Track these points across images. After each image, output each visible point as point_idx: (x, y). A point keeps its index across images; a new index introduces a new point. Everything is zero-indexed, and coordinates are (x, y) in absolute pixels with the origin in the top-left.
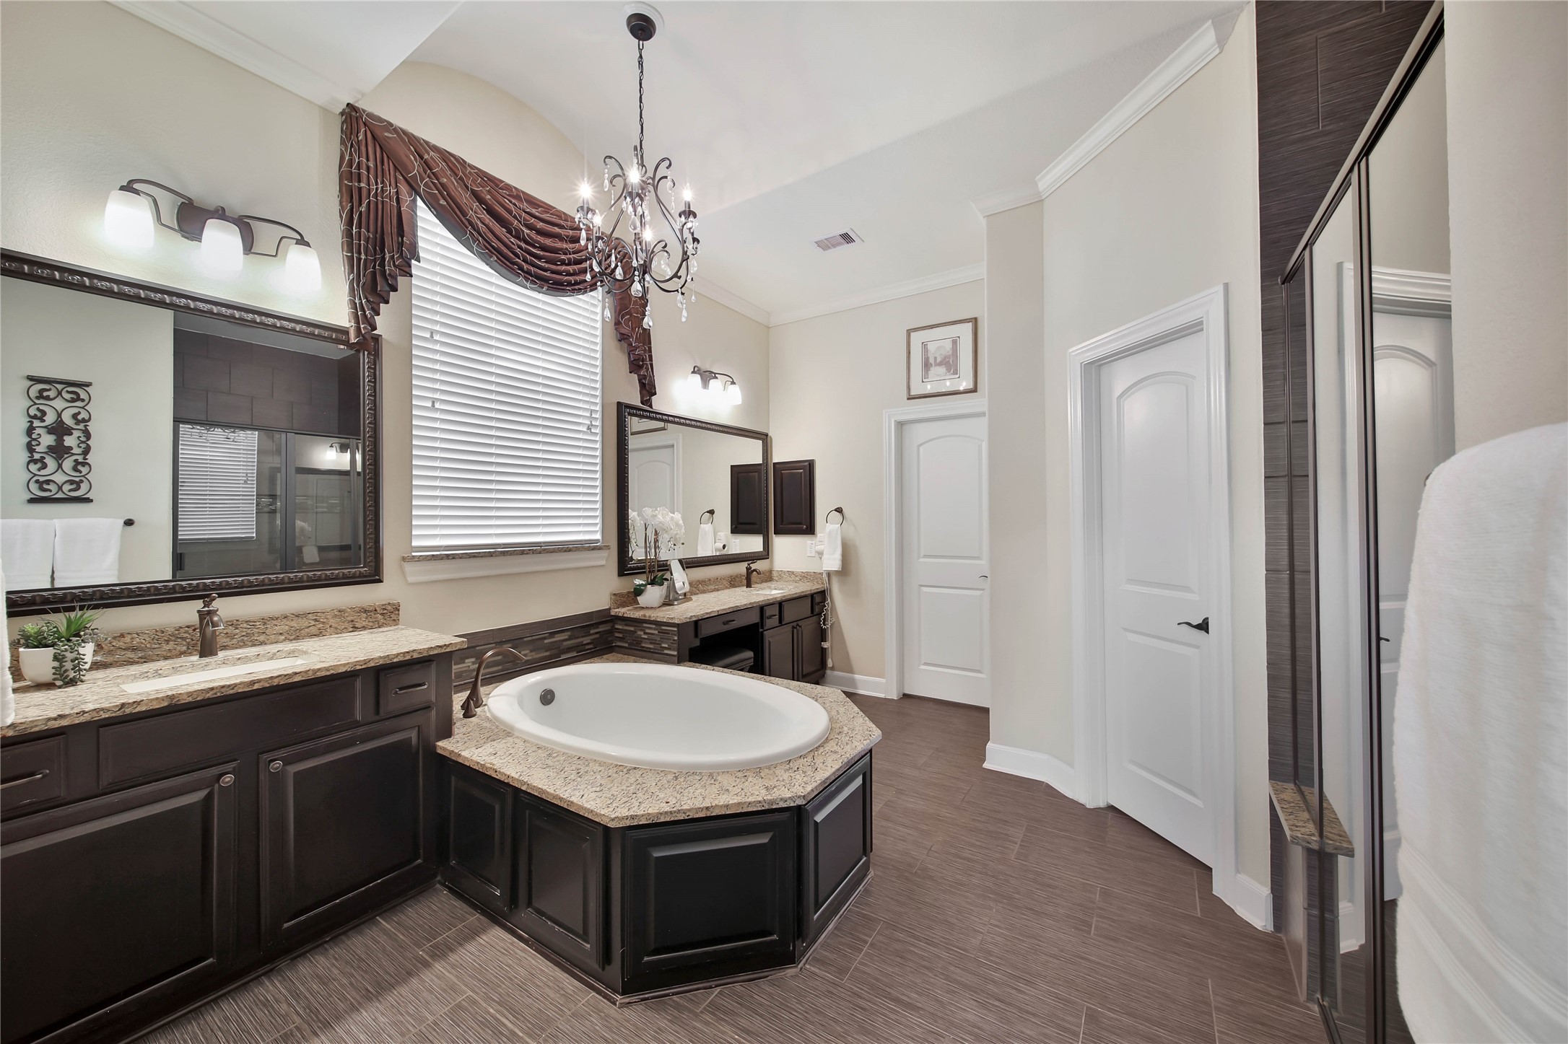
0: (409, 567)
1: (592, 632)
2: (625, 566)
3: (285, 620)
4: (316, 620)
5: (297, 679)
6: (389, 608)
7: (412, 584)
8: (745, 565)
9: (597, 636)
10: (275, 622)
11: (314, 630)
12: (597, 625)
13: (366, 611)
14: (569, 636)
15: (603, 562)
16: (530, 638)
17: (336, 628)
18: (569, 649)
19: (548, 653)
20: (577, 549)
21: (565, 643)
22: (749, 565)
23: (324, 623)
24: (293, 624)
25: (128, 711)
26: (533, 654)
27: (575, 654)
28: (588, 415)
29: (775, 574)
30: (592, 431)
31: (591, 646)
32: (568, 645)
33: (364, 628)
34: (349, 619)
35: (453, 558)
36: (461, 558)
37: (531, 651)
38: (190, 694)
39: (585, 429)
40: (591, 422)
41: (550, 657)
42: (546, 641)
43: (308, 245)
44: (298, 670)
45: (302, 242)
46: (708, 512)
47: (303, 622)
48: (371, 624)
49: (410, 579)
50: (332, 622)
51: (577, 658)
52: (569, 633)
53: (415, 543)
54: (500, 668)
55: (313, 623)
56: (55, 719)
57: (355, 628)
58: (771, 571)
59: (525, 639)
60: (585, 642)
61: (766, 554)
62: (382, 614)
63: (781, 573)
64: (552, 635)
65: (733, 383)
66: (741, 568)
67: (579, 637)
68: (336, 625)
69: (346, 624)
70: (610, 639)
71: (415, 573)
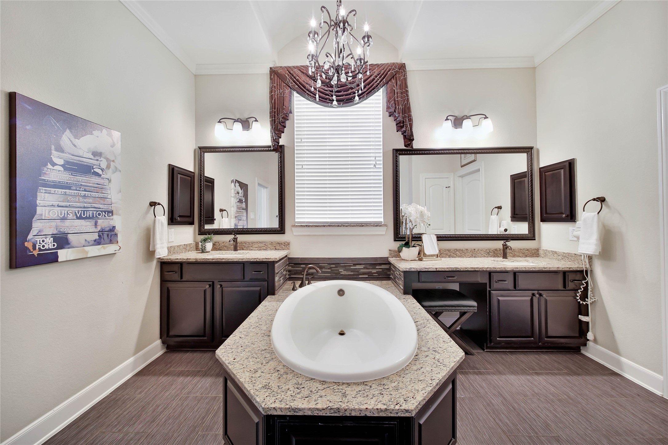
0: (294, 229)
1: (377, 267)
2: (398, 237)
3: (257, 243)
4: (265, 245)
5: (223, 260)
6: (286, 243)
7: (294, 235)
8: (502, 242)
9: (381, 270)
10: (255, 244)
11: (264, 248)
12: (380, 264)
13: (279, 244)
14: (364, 267)
15: (384, 233)
16: (344, 265)
17: (271, 248)
18: (364, 274)
19: (352, 273)
20: (367, 226)
21: (362, 270)
22: (504, 242)
23: (267, 246)
24: (259, 245)
25: (188, 260)
26: (345, 272)
27: (367, 276)
28: (374, 159)
29: (541, 252)
30: (377, 167)
31: (376, 275)
32: (363, 271)
33: (279, 249)
34: (274, 245)
35: (309, 227)
36: (312, 227)
37: (344, 270)
38: (200, 259)
39: (372, 166)
40: (376, 162)
41: (353, 275)
42: (351, 267)
43: (257, 121)
44: (224, 258)
45: (256, 121)
46: (496, 208)
47: (262, 245)
48: (281, 248)
49: (294, 234)
50: (269, 246)
51: (368, 279)
52: (364, 266)
53: (296, 220)
54: (330, 275)
55: (264, 245)
56: (176, 259)
57: (276, 249)
58: (538, 250)
59: (341, 265)
60: (373, 272)
61: (531, 236)
62: (284, 245)
63: (546, 252)
64: (355, 265)
65: (486, 118)
66: (499, 244)
67: (369, 269)
68: (270, 247)
69: (273, 247)
70: (388, 273)
71: (297, 231)
